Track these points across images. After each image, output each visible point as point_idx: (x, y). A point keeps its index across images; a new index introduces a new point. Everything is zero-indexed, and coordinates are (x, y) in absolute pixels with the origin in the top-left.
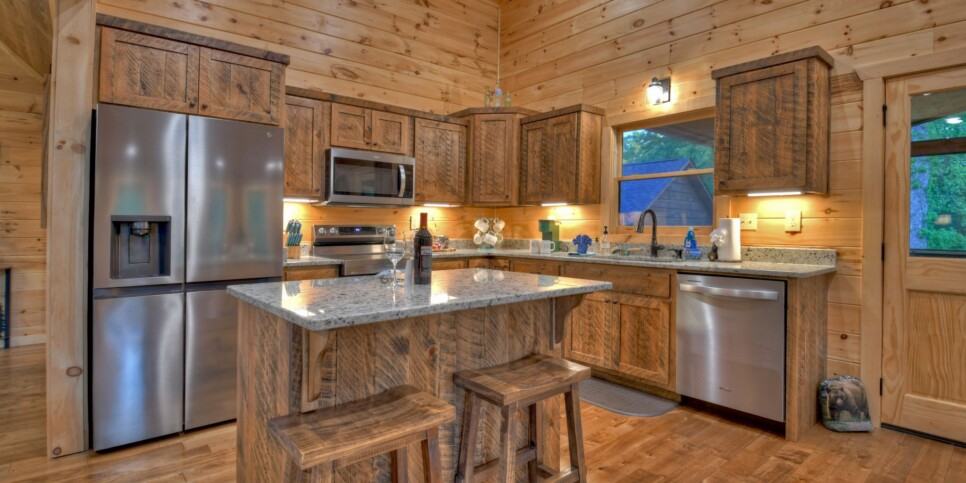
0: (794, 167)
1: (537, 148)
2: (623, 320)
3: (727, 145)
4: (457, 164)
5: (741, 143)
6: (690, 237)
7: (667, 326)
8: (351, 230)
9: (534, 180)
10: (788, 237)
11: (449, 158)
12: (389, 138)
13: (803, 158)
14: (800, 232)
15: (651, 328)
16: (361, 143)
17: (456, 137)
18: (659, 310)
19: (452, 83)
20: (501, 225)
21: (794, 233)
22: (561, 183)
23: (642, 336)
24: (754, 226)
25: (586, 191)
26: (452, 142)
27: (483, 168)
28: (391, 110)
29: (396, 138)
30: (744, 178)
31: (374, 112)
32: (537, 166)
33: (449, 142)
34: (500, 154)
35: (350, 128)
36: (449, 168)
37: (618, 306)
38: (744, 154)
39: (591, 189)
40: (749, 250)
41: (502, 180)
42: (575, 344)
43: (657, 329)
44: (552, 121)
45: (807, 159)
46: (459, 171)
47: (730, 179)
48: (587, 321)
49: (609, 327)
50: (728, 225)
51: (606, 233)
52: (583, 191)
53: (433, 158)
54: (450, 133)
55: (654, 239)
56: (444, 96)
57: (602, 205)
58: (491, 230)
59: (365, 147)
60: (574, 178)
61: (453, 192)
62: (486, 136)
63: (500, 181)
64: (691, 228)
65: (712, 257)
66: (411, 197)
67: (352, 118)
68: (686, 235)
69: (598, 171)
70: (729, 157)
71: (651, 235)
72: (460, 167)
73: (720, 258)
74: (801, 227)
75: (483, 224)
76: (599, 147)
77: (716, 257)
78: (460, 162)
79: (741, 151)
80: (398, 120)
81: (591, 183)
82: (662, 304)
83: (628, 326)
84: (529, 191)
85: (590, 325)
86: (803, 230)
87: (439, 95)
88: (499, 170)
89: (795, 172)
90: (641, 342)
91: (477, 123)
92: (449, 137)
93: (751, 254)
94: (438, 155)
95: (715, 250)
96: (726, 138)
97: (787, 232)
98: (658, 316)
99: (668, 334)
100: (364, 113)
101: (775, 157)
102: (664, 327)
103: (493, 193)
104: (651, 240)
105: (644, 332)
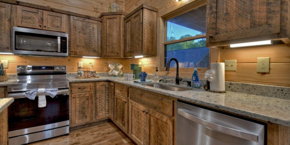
0: (268, 18)
1: (129, 31)
2: (151, 124)
3: (215, 10)
4: (96, 39)
5: (225, 6)
6: (195, 74)
7: (172, 136)
8: (40, 68)
9: (128, 45)
10: (259, 76)
11: (91, 35)
12: (54, 24)
13: (278, 9)
14: (269, 73)
15: (163, 134)
16: (37, 26)
17: (95, 26)
18: (167, 124)
19: (100, 5)
20: (120, 67)
21: (264, 73)
22: (136, 46)
23: (159, 137)
24: (235, 68)
25: (147, 50)
26: (93, 28)
27: (108, 40)
28: (55, 10)
29: (59, 24)
30: (226, 32)
31: (44, 11)
32: (129, 39)
33: (91, 28)
34: (115, 34)
35: (30, 18)
36: (91, 40)
37: (148, 115)
38: (227, 14)
39: (150, 48)
40: (231, 84)
41: (116, 46)
42: (133, 131)
43: (166, 135)
44: (134, 16)
45: (281, 9)
46: (98, 42)
47: (216, 34)
48: (137, 120)
49: (145, 127)
50: (217, 68)
51: (157, 71)
52: (145, 50)
53: (82, 35)
54: (92, 24)
55: (177, 74)
56: (95, 10)
57: (157, 57)
58: (116, 69)
59: (39, 28)
60: (141, 42)
61: (94, 51)
62: (109, 26)
63: (115, 46)
64: (196, 69)
65: (206, 88)
66: (66, 52)
67: (31, 13)
68: (193, 73)
69: (155, 40)
70: (217, 18)
71: (176, 72)
72: (98, 40)
73: (211, 88)
74: (270, 69)
75: (112, 66)
76: (155, 28)
77: (209, 88)
78: (98, 37)
79: (225, 12)
80: (60, 16)
81: (151, 46)
82: (168, 120)
83: (153, 128)
84: (127, 51)
85: (138, 123)
86: (271, 71)
87: (93, 10)
88: (114, 42)
89: (270, 22)
90: (159, 141)
91: (105, 20)
92: (92, 26)
93: (233, 87)
94: (85, 34)
95: (208, 83)
96: (214, 5)
97: (258, 73)
98: (166, 126)
99: (172, 141)
100: (38, 11)
101: (251, 12)
102: (170, 136)
103: (112, 52)
104: (176, 75)
105: (160, 135)
